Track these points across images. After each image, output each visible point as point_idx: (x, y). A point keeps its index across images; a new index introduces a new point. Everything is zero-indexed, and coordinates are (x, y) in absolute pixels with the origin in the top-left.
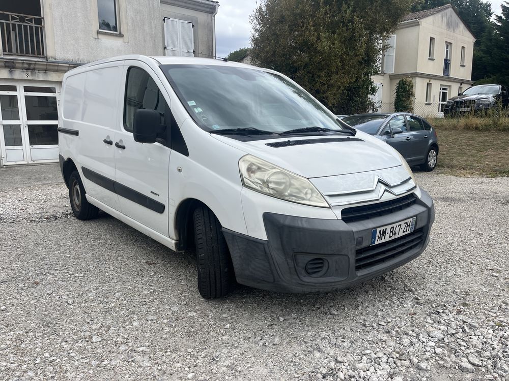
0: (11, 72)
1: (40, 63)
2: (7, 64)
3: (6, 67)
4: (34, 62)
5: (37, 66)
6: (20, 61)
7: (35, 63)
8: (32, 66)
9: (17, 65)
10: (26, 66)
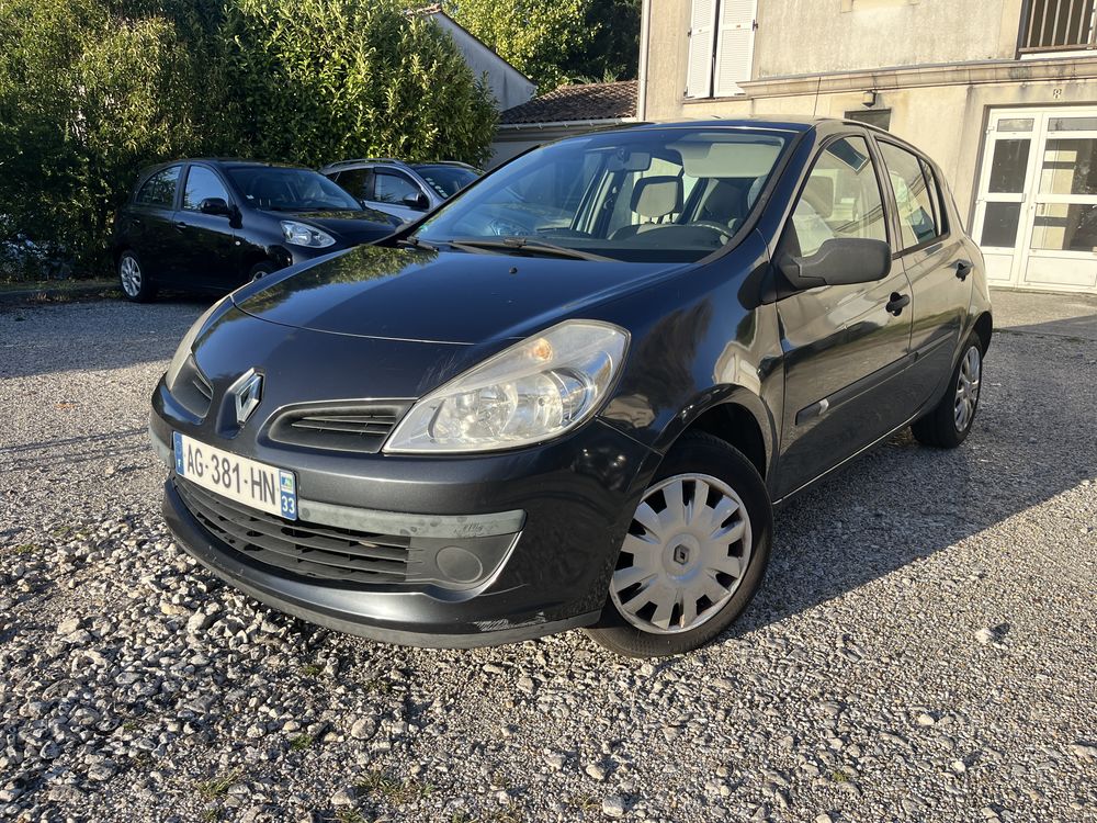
0: (1023, 89)
1: (1084, 61)
2: (1014, 74)
3: (1013, 79)
4: (1071, 62)
5: (1079, 70)
6: (1040, 63)
7: (1075, 62)
8: (1068, 71)
9: (1035, 72)
10: (1054, 71)
